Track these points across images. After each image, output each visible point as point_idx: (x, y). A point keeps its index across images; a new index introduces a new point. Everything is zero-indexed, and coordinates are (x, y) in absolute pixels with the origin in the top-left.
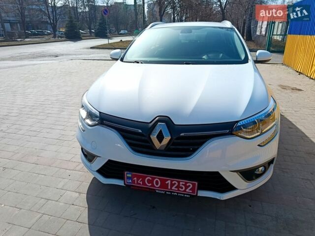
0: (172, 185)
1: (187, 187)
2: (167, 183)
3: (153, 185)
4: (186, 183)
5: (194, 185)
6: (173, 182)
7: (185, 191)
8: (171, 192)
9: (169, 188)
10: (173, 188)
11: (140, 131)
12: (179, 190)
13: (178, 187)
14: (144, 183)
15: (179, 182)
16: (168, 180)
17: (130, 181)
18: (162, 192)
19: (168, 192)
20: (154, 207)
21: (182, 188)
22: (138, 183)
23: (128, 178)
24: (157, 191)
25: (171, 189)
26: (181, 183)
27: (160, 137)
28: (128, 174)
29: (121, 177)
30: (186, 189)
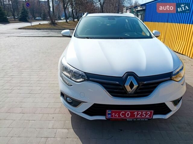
0: (138, 114)
1: (146, 114)
2: (134, 114)
3: (125, 117)
4: (147, 112)
5: (151, 112)
6: (139, 113)
7: (145, 117)
8: (137, 119)
9: (136, 116)
10: (138, 116)
11: (117, 83)
12: (141, 117)
13: (142, 115)
14: (119, 116)
15: (142, 112)
16: (136, 112)
17: (110, 116)
18: (131, 120)
19: (135, 119)
20: (121, 130)
21: (143, 115)
22: (115, 117)
23: (109, 114)
24: (128, 120)
25: (137, 117)
26: (143, 113)
27: (132, 85)
28: (108, 112)
29: (104, 114)
30: (146, 115)
